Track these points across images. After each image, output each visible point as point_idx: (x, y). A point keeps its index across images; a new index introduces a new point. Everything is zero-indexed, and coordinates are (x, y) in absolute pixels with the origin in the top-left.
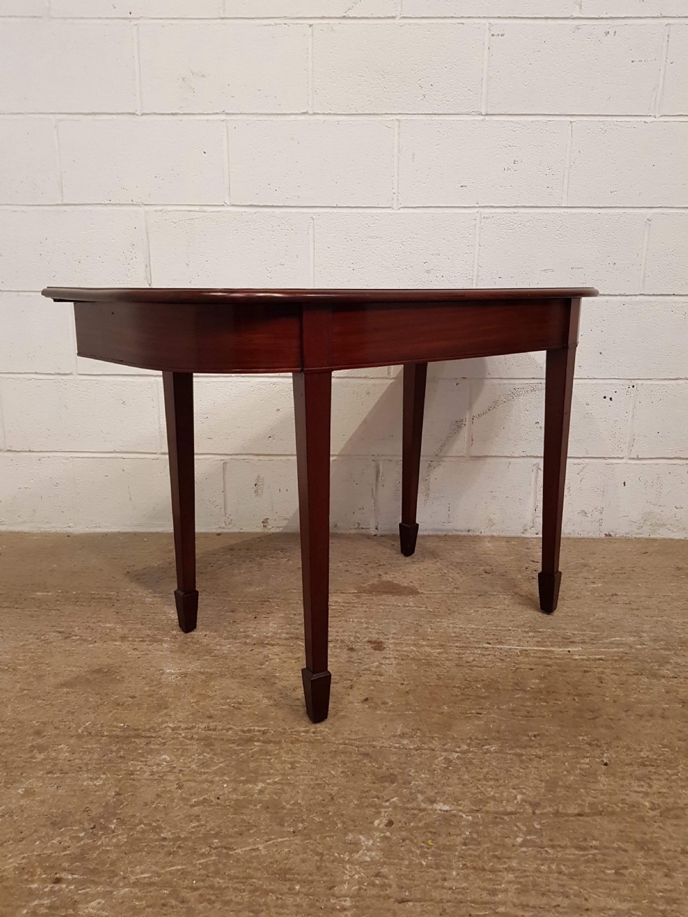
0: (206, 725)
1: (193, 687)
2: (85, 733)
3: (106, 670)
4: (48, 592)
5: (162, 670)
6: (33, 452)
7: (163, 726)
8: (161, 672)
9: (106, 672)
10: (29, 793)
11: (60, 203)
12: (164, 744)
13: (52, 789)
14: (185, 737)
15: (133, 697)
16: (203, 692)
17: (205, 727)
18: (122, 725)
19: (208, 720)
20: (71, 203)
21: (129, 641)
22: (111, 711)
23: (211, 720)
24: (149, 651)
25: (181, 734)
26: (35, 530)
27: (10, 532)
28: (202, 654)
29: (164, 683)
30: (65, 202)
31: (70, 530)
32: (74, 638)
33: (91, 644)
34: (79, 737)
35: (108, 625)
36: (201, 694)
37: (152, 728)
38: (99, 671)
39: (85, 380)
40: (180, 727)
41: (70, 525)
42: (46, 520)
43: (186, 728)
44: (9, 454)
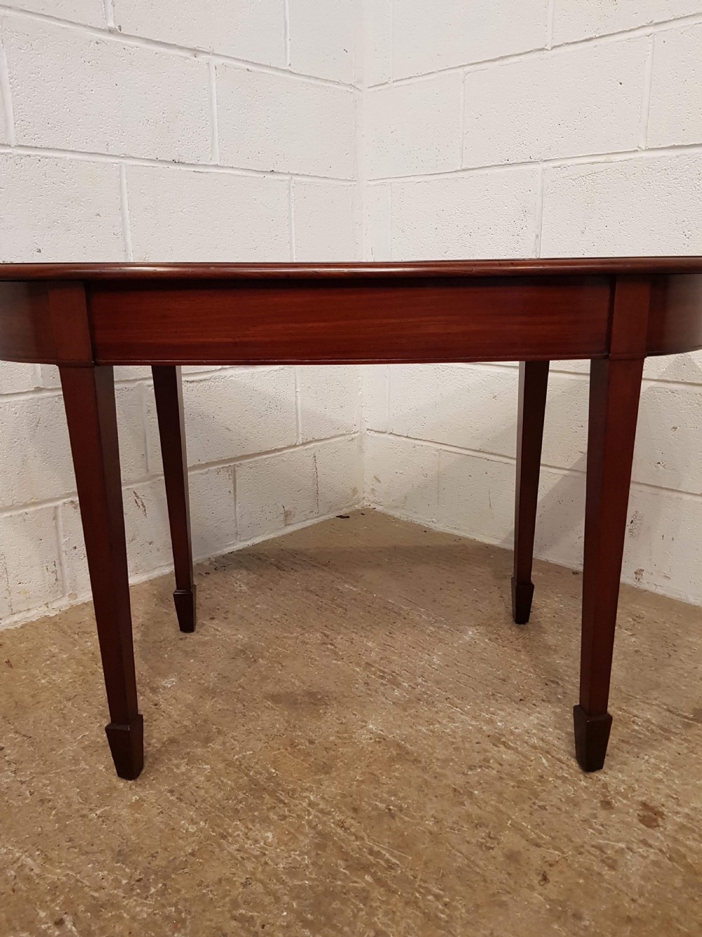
0: (342, 818)
1: (375, 760)
2: (238, 763)
3: (319, 697)
4: (355, 587)
5: (366, 722)
6: (410, 438)
7: (304, 795)
8: (364, 724)
9: (320, 700)
10: (137, 806)
11: (459, 168)
12: (284, 817)
13: (155, 811)
14: (309, 822)
15: (311, 742)
16: (377, 773)
17: (339, 821)
18: (274, 771)
19: (350, 814)
20: (469, 167)
21: (370, 671)
22: (279, 749)
23: (354, 815)
24: (376, 691)
25: (309, 814)
26: (404, 518)
27: (383, 514)
28: (421, 722)
29: (353, 740)
30: (464, 167)
31: (432, 525)
32: (329, 646)
33: (336, 660)
34: (230, 764)
35: (370, 644)
36: (375, 775)
37: (294, 790)
38: (311, 695)
39: (462, 368)
40: (318, 805)
41: (434, 520)
42: (414, 510)
43: (322, 811)
44: (391, 437)
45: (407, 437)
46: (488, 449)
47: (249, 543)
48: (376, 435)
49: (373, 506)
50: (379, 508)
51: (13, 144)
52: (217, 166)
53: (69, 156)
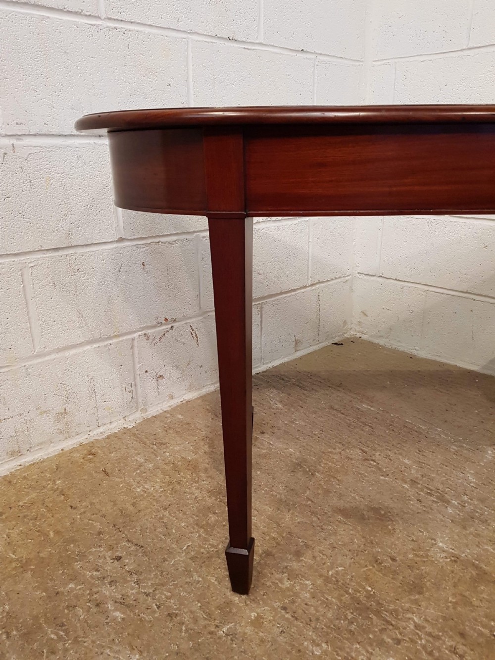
0: (452, 643)
1: (459, 580)
2: (334, 579)
3: (383, 513)
4: (372, 407)
5: (435, 540)
6: (399, 280)
7: (407, 616)
8: (433, 542)
9: (383, 515)
10: (258, 623)
11: (465, 47)
12: (398, 642)
13: (276, 631)
14: (424, 647)
15: (394, 560)
16: (467, 594)
17: (451, 646)
18: (370, 589)
19: (458, 638)
20: (475, 46)
21: (417, 488)
22: (366, 566)
23: (462, 641)
24: (431, 509)
25: (421, 639)
26: (388, 346)
27: (369, 342)
28: (485, 541)
29: (430, 559)
30: (471, 45)
31: (415, 352)
32: (372, 462)
33: (383, 476)
34: (327, 580)
35: (406, 461)
36: (464, 596)
37: (396, 611)
38: (376, 510)
39: (455, 222)
40: (424, 628)
41: (416, 348)
42: (398, 339)
43: (430, 634)
44: (381, 279)
45: (396, 279)
46: (476, 291)
47: (270, 365)
48: (366, 277)
49: (358, 335)
50: (364, 337)
51: (103, 17)
52: (261, 44)
53: (147, 30)
